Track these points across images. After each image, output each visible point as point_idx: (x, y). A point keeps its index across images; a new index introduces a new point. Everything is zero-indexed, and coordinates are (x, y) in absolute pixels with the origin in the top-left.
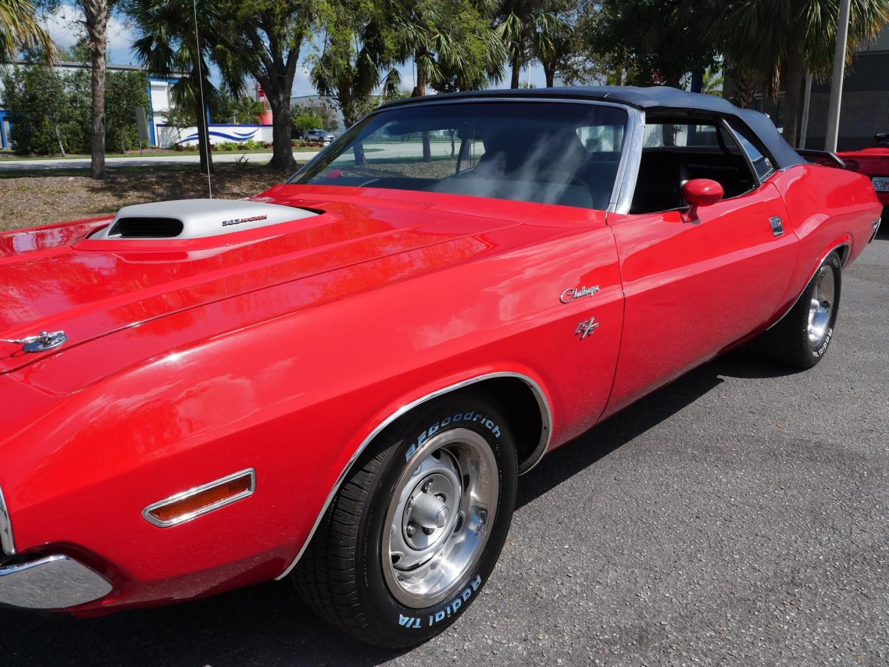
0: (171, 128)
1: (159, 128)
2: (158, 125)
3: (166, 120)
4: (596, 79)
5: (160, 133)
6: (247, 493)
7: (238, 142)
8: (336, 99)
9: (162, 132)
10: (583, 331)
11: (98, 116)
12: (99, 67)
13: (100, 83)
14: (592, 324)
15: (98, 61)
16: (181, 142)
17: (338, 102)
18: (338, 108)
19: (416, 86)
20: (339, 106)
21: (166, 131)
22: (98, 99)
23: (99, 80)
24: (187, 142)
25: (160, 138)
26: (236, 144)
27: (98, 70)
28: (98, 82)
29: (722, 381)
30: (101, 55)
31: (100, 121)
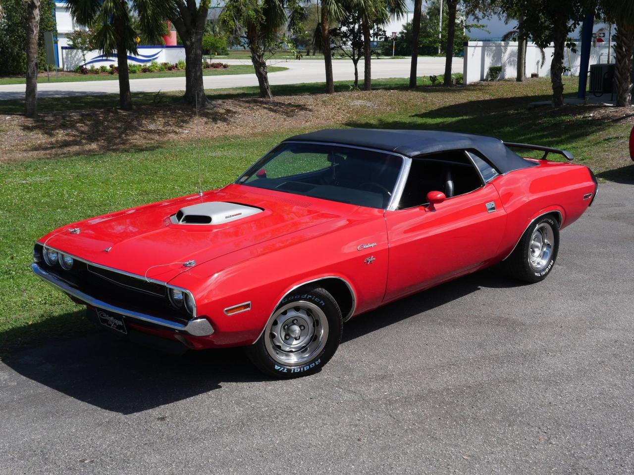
0: (75, 50)
1: (64, 51)
2: (63, 48)
3: (71, 43)
4: (495, 13)
5: (65, 56)
6: (248, 309)
7: (142, 64)
8: (245, 37)
9: (67, 55)
10: (368, 262)
11: (33, 61)
12: (34, 18)
13: (35, 32)
14: (372, 259)
15: (34, 12)
16: (85, 64)
17: (247, 40)
18: (246, 46)
19: (320, 21)
20: (247, 43)
21: (71, 54)
22: (33, 46)
23: (34, 29)
24: (91, 64)
25: (65, 60)
26: (140, 65)
27: (33, 20)
28: (33, 31)
29: (479, 289)
30: (36, 8)
31: (34, 66)
